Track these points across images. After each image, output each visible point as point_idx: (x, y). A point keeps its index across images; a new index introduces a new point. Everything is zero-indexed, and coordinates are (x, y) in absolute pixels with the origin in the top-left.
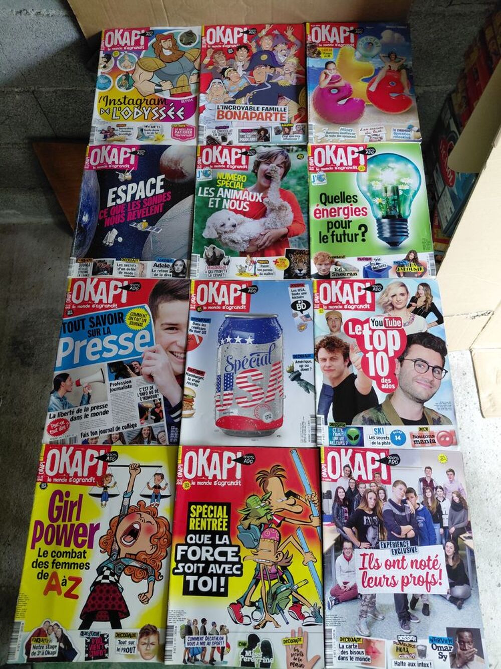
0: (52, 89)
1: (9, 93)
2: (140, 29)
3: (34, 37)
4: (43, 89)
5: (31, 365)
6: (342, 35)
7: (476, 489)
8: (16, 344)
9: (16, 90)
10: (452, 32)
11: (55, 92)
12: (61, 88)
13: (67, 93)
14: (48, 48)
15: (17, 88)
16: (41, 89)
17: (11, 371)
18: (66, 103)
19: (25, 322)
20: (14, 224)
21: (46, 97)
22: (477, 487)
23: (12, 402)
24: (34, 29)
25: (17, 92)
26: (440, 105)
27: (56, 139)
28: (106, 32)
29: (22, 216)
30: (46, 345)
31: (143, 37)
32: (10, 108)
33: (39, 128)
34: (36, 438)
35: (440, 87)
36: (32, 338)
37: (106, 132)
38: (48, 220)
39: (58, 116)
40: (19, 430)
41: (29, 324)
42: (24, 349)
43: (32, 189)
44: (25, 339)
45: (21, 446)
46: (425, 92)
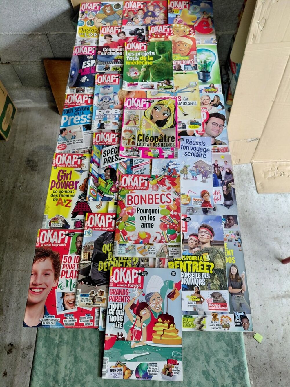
0: (55, 33)
1: (36, 35)
2: (97, 3)
3: (50, 7)
4: (51, 33)
5: (36, 170)
6: (183, 5)
7: (254, 226)
8: (29, 161)
9: (39, 33)
10: (231, 5)
11: (56, 34)
12: (59, 33)
13: (62, 35)
14: (56, 12)
15: (40, 32)
16: (50, 33)
17: (26, 173)
18: (61, 40)
19: (33, 151)
20: (29, 108)
21: (52, 37)
22: (255, 225)
23: (26, 187)
24: (51, 4)
25: (39, 34)
26: (230, 41)
27: (55, 59)
28: (82, 4)
29: (33, 103)
30: (44, 162)
31: (98, 6)
32: (35, 43)
33: (48, 53)
34: (38, 203)
35: (229, 32)
36: (37, 158)
37: (82, 41)
38: (46, 105)
39: (57, 47)
40: (30, 200)
41: (35, 152)
42: (33, 163)
43: (40, 87)
44: (33, 159)
45: (30, 207)
46: (222, 34)
